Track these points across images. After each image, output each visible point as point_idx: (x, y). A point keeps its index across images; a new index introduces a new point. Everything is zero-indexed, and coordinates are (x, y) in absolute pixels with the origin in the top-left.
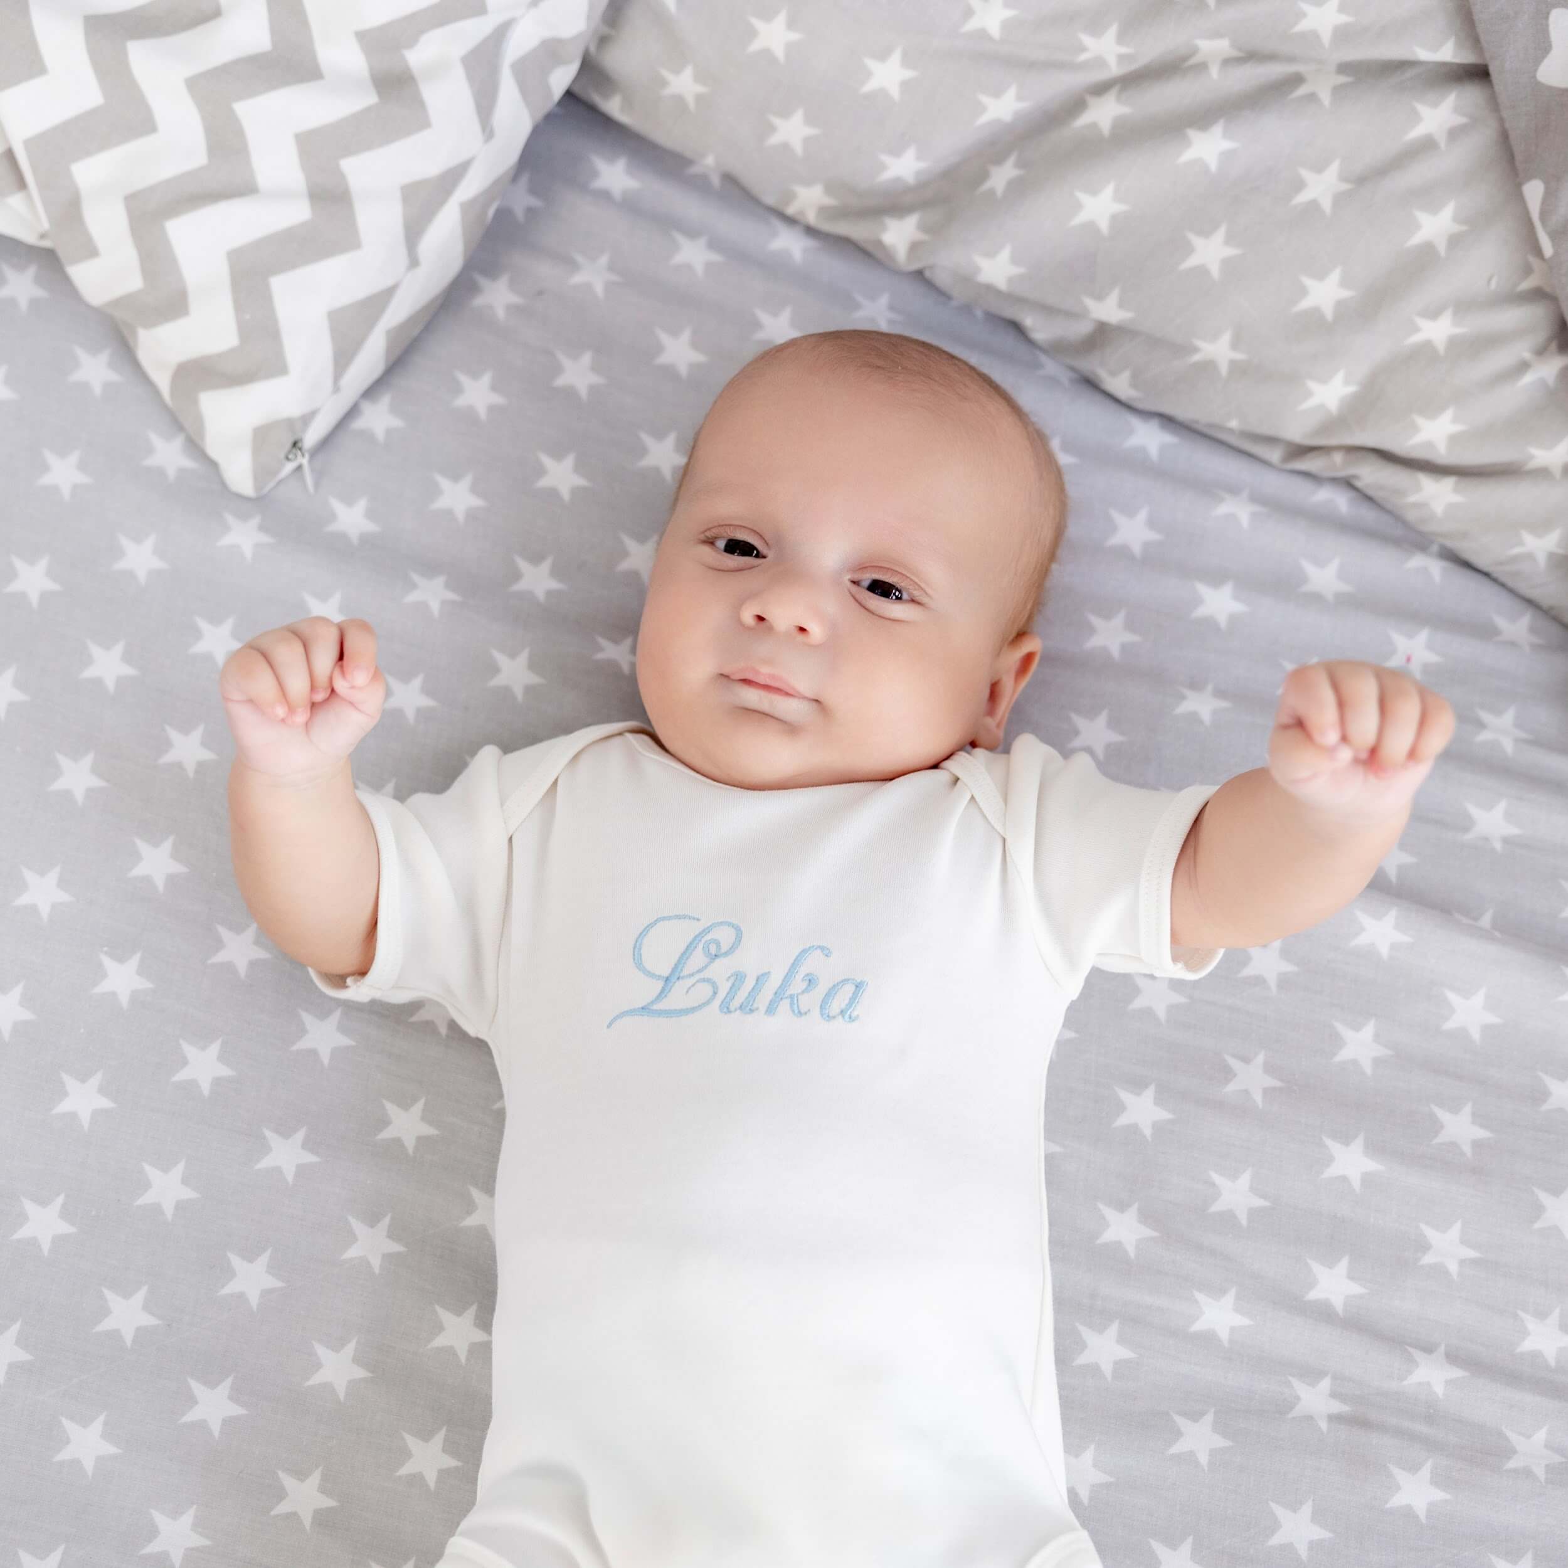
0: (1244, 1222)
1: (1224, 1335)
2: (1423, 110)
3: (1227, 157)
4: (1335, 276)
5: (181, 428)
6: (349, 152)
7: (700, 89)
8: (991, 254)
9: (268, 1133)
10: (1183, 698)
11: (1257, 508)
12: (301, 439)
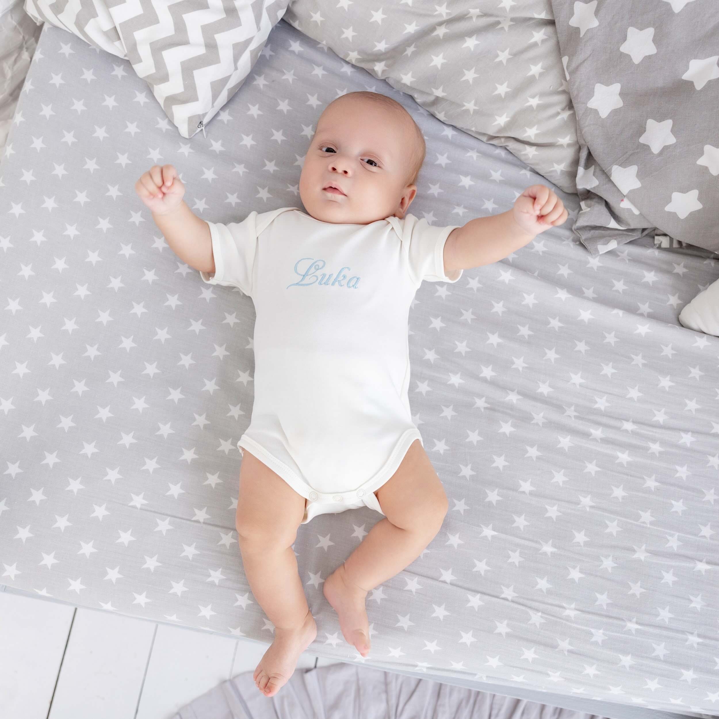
0: (464, 355)
1: (457, 385)
2: (535, 33)
3: (476, 46)
4: (506, 84)
5: (167, 117)
6: (217, 32)
7: (322, 19)
8: (406, 74)
9: (191, 320)
10: (455, 208)
11: (478, 154)
12: (202, 121)
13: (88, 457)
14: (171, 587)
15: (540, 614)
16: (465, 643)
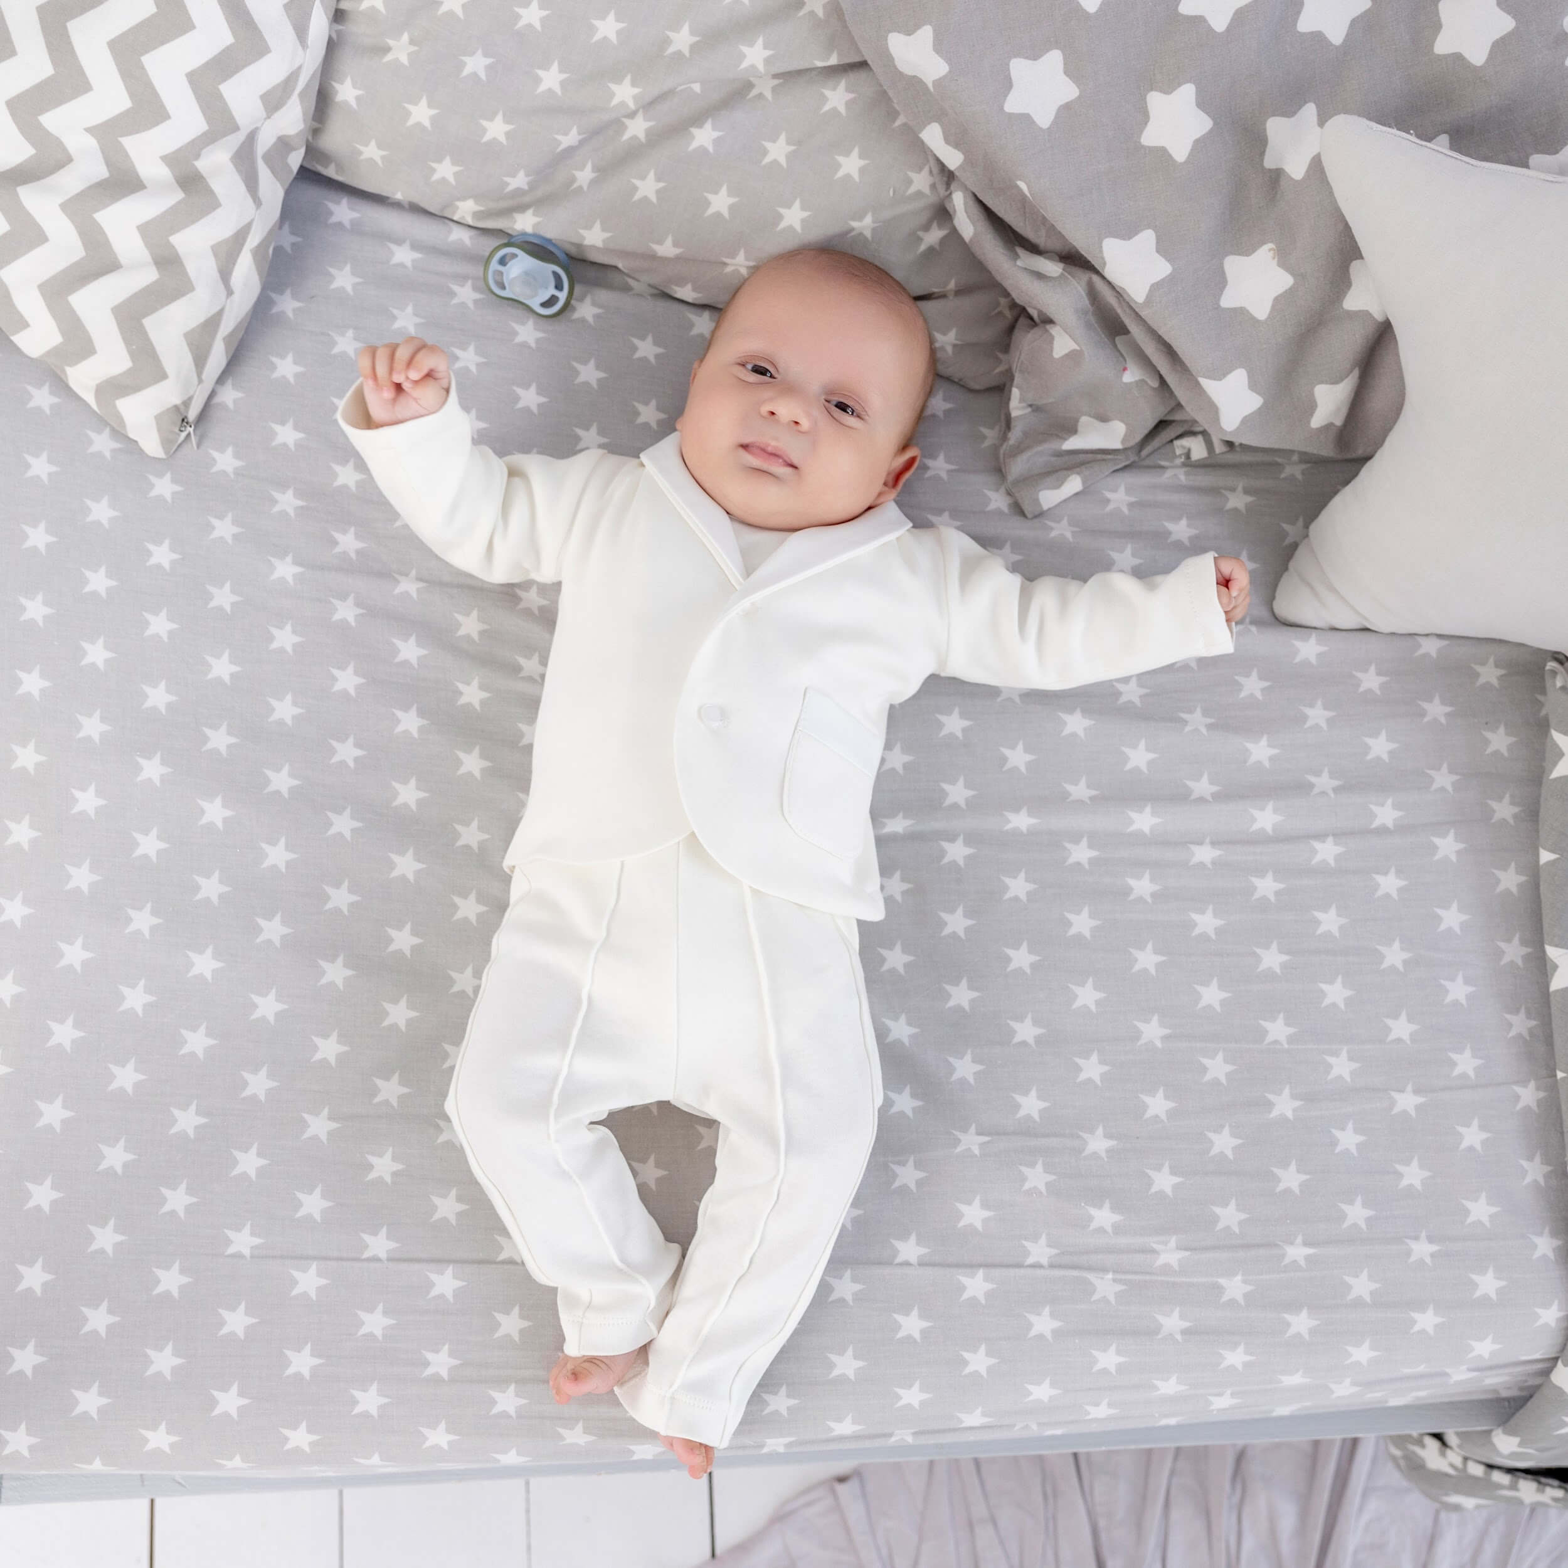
2: (828, 93)
3: (717, 141)
6: (174, 231)
7: (383, 153)
9: (263, 845)
12: (186, 417)
13: (116, 1173)
14: (355, 1402)
15: (1110, 1276)
16: (976, 1371)
